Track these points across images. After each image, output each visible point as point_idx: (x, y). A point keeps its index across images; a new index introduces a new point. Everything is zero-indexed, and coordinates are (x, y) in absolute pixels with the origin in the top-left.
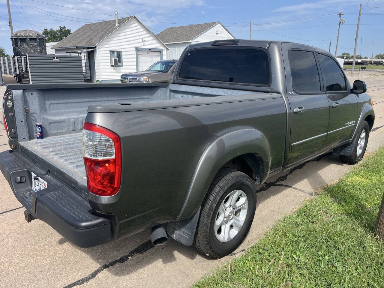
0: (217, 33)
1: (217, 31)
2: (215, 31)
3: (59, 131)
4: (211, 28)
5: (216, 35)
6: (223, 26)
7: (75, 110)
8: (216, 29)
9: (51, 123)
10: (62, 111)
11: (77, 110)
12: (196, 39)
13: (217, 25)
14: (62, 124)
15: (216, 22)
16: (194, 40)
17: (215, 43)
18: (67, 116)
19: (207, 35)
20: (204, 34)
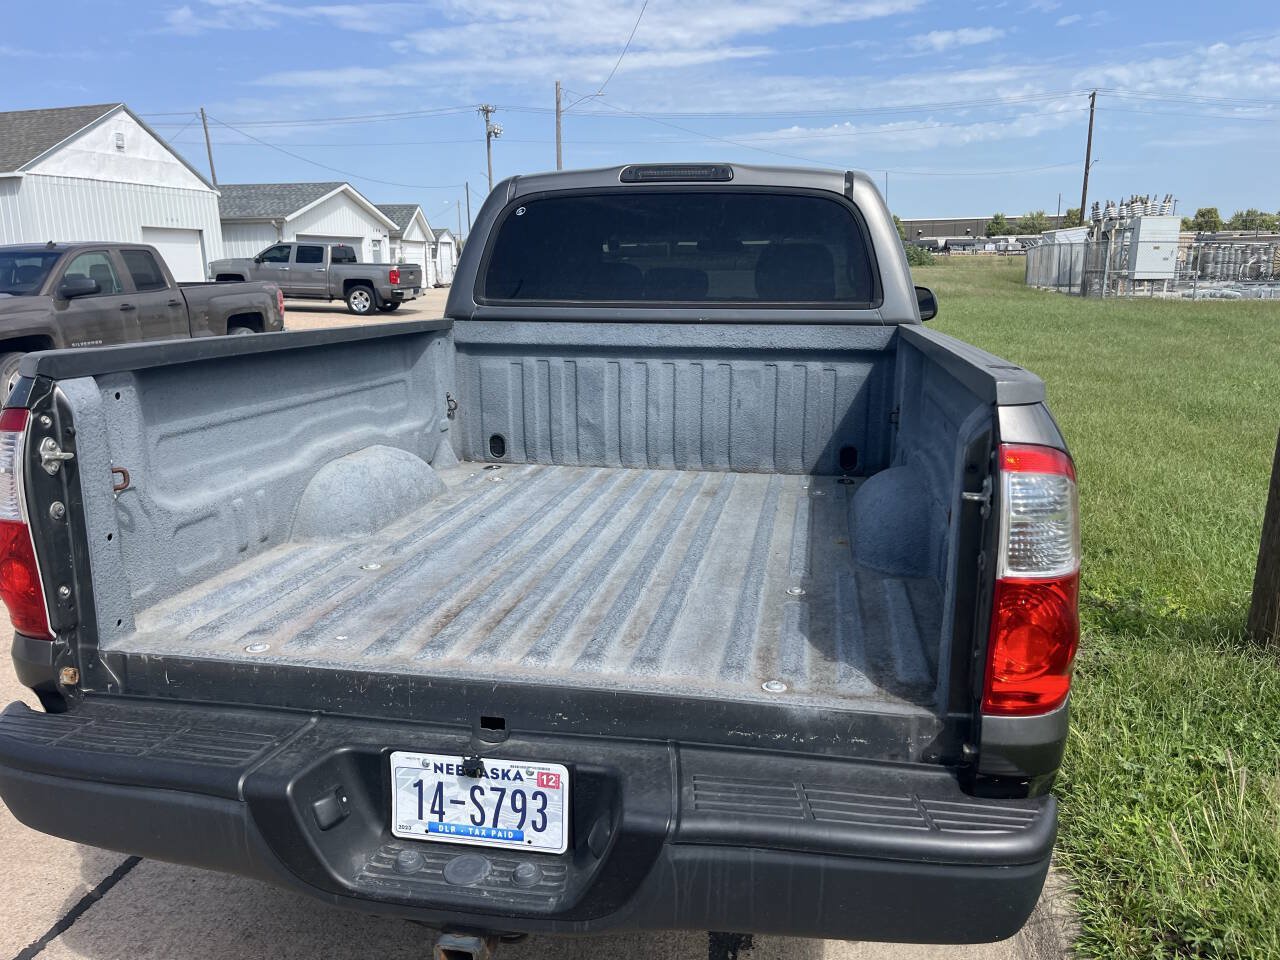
0: (119, 147)
1: (120, 136)
2: (112, 138)
3: (203, 562)
4: (95, 126)
5: (118, 154)
6: (140, 123)
7: (230, 455)
8: (113, 132)
9: (179, 528)
10: (196, 465)
11: (236, 454)
12: (39, 166)
13: (115, 117)
14: (210, 524)
15: (108, 107)
16: (32, 171)
17: (634, 173)
18: (213, 486)
19: (81, 152)
20: (70, 147)
